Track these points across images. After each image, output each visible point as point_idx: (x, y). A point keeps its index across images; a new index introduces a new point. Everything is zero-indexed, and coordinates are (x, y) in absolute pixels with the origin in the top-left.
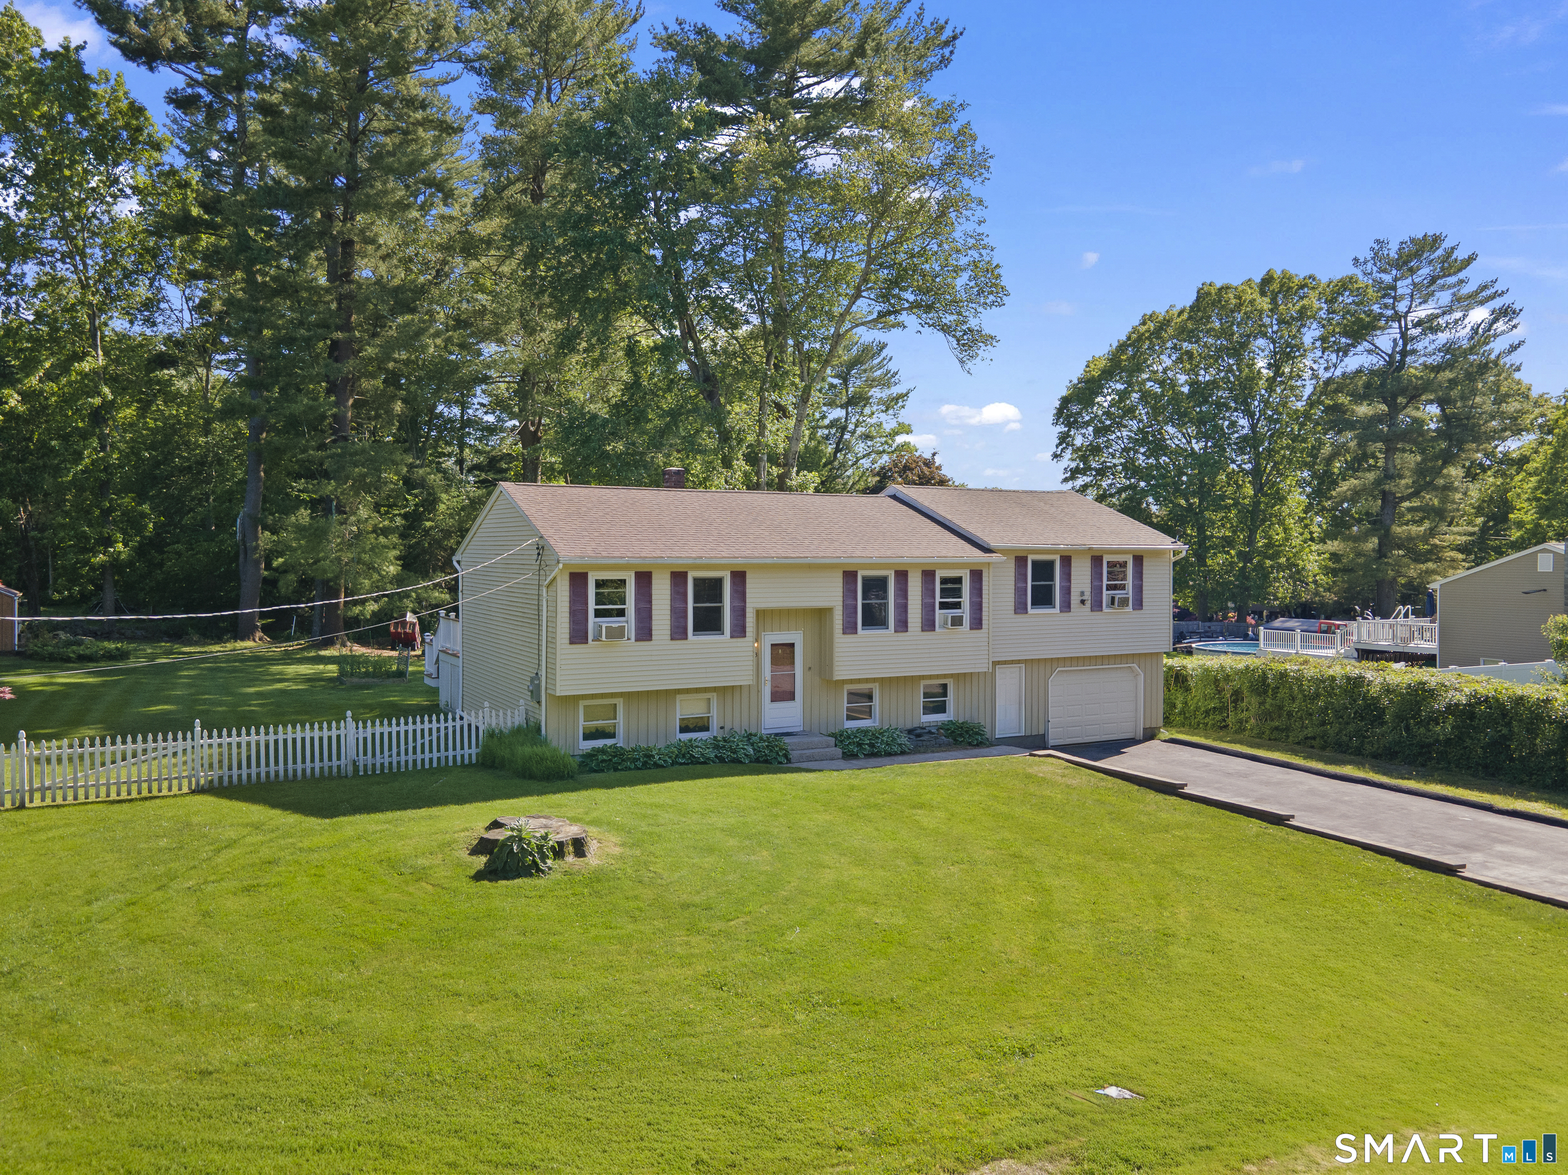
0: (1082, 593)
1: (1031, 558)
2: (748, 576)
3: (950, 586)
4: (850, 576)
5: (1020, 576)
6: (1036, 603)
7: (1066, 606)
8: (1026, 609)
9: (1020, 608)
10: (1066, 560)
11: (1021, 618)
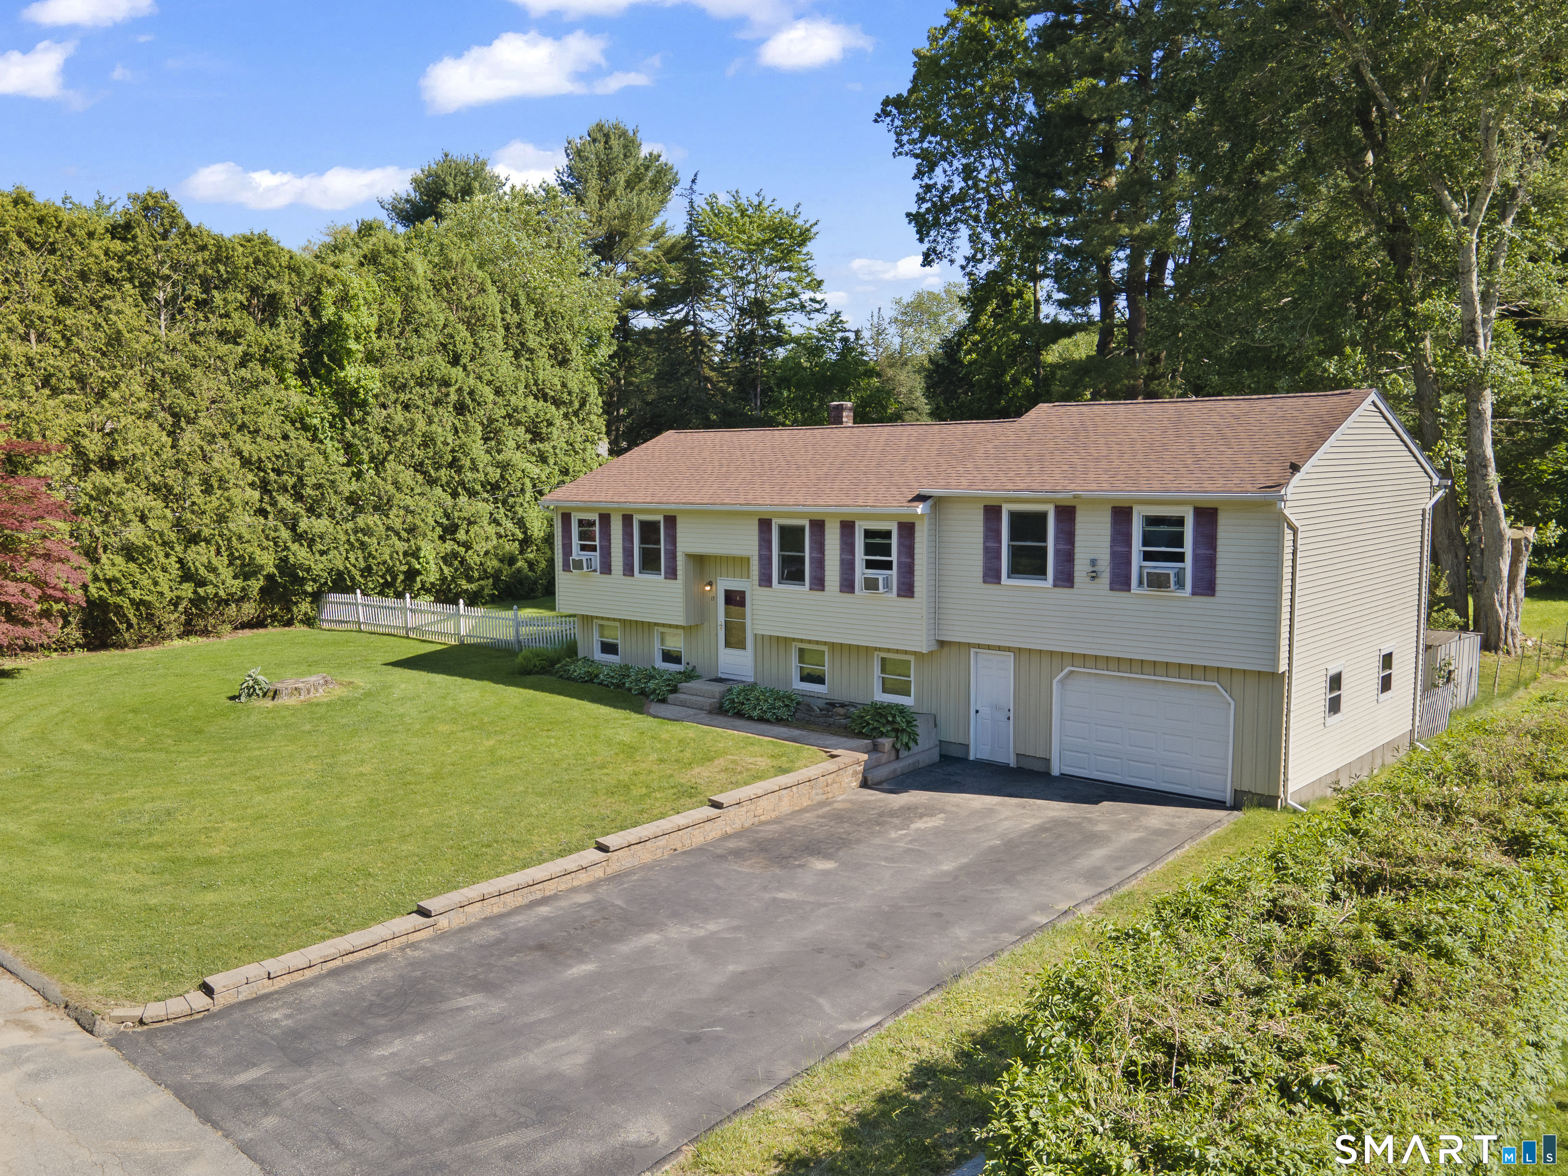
0: (1093, 562)
1: (1006, 509)
2: (679, 520)
3: (878, 541)
4: (765, 525)
5: (992, 532)
6: (1016, 570)
7: (1066, 578)
8: (999, 578)
9: (992, 575)
10: (1067, 514)
11: (992, 588)
